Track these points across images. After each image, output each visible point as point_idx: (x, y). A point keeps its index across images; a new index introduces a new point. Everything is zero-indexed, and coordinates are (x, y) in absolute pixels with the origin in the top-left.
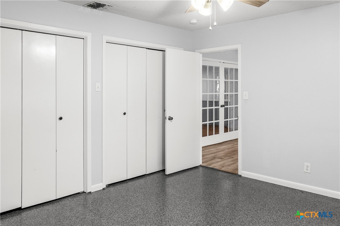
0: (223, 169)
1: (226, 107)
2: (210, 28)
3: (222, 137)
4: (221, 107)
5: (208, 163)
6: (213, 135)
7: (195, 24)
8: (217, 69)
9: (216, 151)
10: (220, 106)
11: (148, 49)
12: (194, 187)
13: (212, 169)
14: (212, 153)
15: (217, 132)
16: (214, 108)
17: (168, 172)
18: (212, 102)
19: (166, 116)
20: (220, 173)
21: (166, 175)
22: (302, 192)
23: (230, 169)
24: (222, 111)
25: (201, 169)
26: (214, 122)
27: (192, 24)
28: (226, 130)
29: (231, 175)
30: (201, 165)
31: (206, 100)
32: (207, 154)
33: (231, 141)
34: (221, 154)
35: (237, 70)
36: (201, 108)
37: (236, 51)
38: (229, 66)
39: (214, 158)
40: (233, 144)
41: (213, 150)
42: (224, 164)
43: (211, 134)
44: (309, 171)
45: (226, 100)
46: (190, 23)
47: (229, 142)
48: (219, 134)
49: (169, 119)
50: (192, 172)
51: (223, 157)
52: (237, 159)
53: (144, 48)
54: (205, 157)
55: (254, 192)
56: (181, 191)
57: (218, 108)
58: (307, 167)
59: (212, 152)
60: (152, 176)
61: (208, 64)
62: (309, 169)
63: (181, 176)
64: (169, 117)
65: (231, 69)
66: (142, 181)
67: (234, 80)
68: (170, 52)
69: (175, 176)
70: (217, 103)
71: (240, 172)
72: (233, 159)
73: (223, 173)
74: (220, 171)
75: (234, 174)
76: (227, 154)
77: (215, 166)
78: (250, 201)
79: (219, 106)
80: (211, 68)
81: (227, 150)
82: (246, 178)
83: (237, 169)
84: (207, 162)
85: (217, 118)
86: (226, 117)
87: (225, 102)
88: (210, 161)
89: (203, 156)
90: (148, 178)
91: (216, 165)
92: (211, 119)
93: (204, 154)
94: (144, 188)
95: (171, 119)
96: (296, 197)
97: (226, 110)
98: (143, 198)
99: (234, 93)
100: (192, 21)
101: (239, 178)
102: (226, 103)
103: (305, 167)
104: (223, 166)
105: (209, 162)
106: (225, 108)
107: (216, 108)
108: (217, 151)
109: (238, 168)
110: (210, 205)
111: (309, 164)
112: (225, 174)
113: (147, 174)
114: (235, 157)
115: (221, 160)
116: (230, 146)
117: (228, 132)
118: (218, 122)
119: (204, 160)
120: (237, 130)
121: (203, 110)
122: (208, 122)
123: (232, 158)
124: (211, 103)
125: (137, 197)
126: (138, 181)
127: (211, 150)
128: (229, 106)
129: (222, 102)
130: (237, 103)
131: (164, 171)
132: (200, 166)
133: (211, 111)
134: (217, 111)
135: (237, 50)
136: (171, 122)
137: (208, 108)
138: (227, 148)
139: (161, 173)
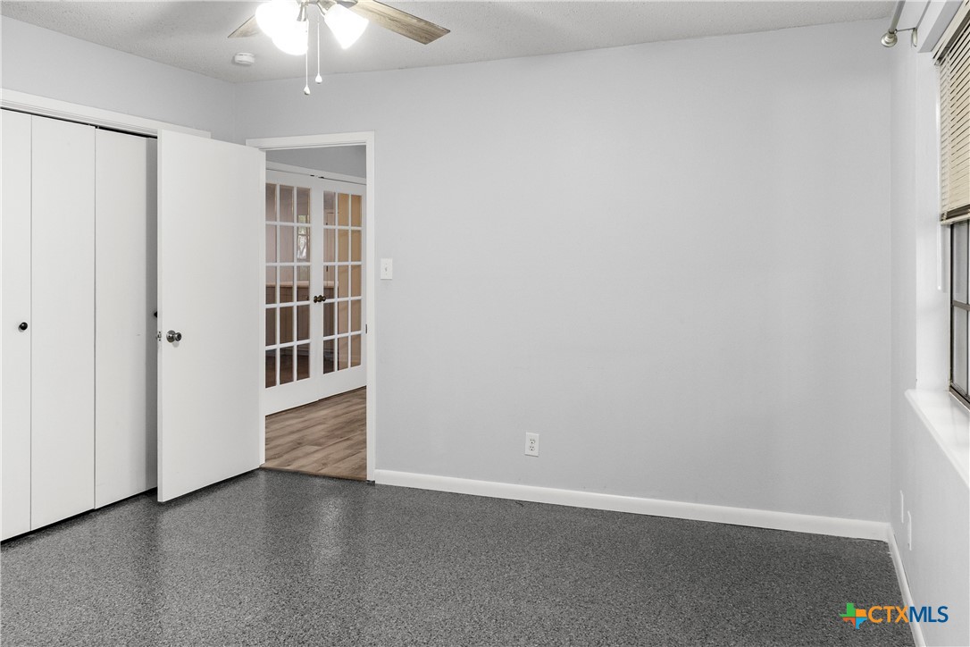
0: (324, 471)
1: (328, 301)
2: (307, 90)
3: (317, 385)
4: (315, 301)
5: (281, 459)
6: (292, 380)
7: (247, 65)
8: (304, 194)
9: (301, 426)
10: (312, 298)
11: (101, 128)
12: (247, 527)
13: (296, 473)
14: (293, 433)
15: (304, 372)
16: (295, 304)
17: (163, 496)
18: (291, 288)
19: (159, 330)
20: (318, 481)
21: (161, 504)
22: (520, 503)
23: (343, 469)
24: (317, 313)
25: (262, 476)
26: (295, 343)
27: (238, 64)
28: (328, 366)
29: (347, 483)
30: (263, 466)
31: (273, 284)
32: (278, 434)
33: (342, 397)
34: (318, 431)
35: (358, 200)
36: (263, 306)
37: (361, 149)
38: (338, 188)
39: (299, 444)
40: (345, 405)
41: (294, 423)
42: (326, 457)
43: (286, 379)
44: (535, 453)
45: (330, 283)
46: (233, 62)
47: (337, 399)
48: (308, 377)
49: (171, 339)
50: (237, 487)
51: (321, 440)
52: (365, 441)
53: (87, 124)
54: (273, 444)
55: (408, 518)
56: (212, 542)
57: (308, 306)
58: (533, 441)
59: (290, 429)
60: (113, 513)
61: (280, 181)
62: (536, 445)
63: (206, 501)
64: (171, 332)
65: (344, 197)
66: (82, 529)
67: (350, 228)
68: (170, 142)
69: (188, 505)
70: (304, 292)
71: (374, 473)
72: (349, 443)
73: (325, 482)
74: (316, 476)
75: (356, 482)
76: (332, 431)
77: (303, 466)
78: (400, 541)
79: (308, 299)
80: (286, 191)
81: (332, 422)
82: (387, 486)
83: (363, 467)
84: (279, 456)
85: (304, 334)
86: (329, 329)
87: (326, 289)
88: (287, 452)
89: (268, 440)
90: (101, 518)
91: (307, 461)
92: (286, 337)
93: (270, 435)
94: (93, 548)
95: (174, 337)
96: (507, 517)
97: (329, 310)
98: (92, 576)
99: (350, 263)
100: (238, 58)
101: (370, 489)
102: (329, 292)
103: (528, 444)
104: (324, 464)
105: (286, 457)
106: (325, 304)
107: (302, 306)
108: (306, 424)
109: (366, 463)
110: (296, 565)
111: (536, 436)
112: (332, 483)
113: (98, 510)
114: (356, 437)
115: (320, 448)
116: (340, 409)
117: (333, 370)
118: (308, 345)
119: (272, 453)
120: (359, 364)
121: (267, 310)
122: (278, 346)
123: (348, 439)
124: (287, 293)
125: (73, 575)
126: (68, 531)
127: (287, 423)
128: (336, 300)
129: (317, 289)
130: (357, 290)
131: (152, 493)
132: (261, 469)
133: (286, 313)
134: (304, 313)
135: (363, 148)
136: (176, 346)
137: (278, 305)
138: (334, 414)
139: (143, 501)
